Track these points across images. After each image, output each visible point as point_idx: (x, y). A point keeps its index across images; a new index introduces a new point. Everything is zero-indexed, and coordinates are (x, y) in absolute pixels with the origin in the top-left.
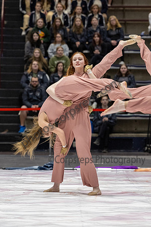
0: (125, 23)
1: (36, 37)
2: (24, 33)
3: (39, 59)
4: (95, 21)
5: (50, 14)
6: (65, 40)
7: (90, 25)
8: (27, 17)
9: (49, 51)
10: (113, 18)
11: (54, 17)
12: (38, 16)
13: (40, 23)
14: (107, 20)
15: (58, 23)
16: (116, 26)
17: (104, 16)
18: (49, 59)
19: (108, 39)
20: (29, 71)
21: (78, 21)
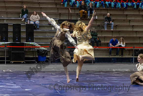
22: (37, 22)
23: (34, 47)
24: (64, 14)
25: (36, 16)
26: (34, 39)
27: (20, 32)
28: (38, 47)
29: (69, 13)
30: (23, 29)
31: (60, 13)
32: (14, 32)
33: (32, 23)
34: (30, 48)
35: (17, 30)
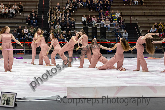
0: (75, 20)
1: (52, 23)
2: (48, 22)
3: (53, 29)
4: (67, 19)
5: (56, 17)
6: (60, 24)
7: (66, 20)
8: (49, 18)
9: (55, 27)
10: (72, 18)
11: (56, 18)
12: (52, 18)
13: (53, 20)
14: (71, 19)
15: (58, 20)
16: (73, 20)
17: (70, 18)
18: (55, 29)
19: (71, 24)
20: (50, 32)
21: (63, 19)
22: (109, 26)
23: (106, 42)
24: (127, 20)
25: (108, 22)
26: (106, 37)
27: (96, 33)
28: (109, 43)
29: (130, 19)
30: (99, 31)
31: (124, 19)
32: (92, 33)
33: (105, 26)
34: (103, 43)
35: (94, 31)
